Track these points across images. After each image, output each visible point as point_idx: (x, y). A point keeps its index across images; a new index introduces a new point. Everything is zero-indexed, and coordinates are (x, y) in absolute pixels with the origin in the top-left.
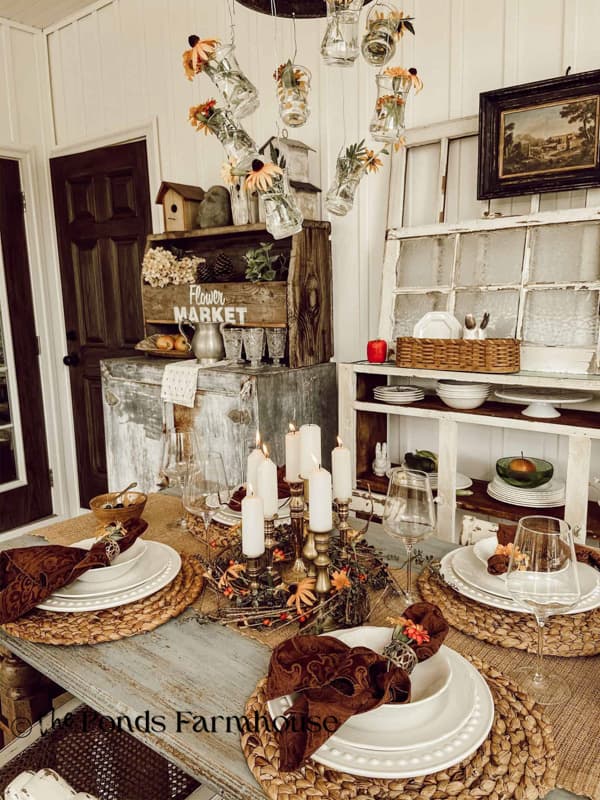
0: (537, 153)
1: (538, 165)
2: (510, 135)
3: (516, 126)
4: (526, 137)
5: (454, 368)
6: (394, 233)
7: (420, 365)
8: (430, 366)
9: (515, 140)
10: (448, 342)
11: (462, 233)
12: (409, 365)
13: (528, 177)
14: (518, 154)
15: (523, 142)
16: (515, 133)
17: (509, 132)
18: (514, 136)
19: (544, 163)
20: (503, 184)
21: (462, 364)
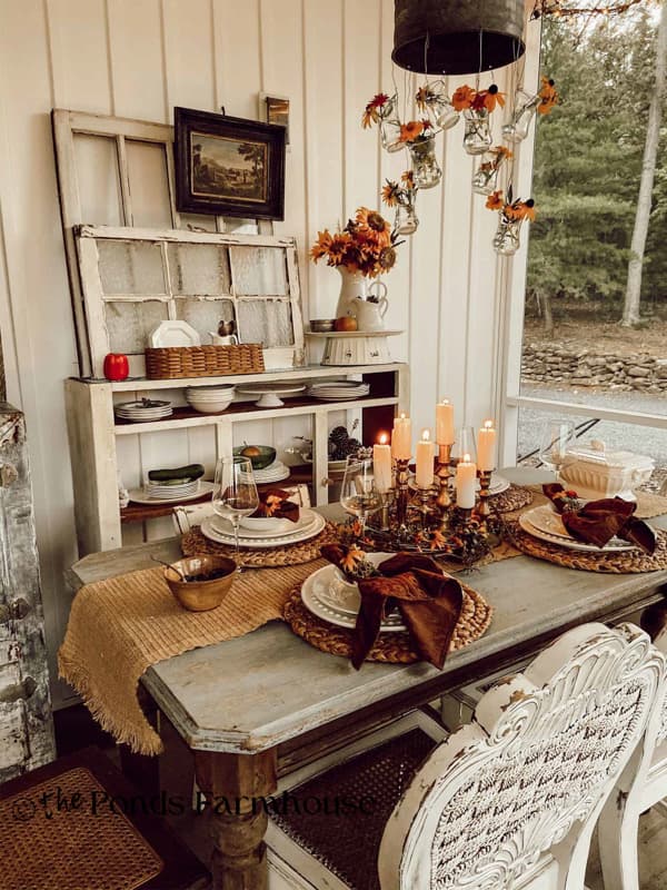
0: (221, 178)
1: (222, 190)
2: (198, 156)
3: (203, 148)
4: (212, 162)
5: (227, 372)
6: (90, 230)
7: (192, 375)
8: (202, 374)
9: (203, 163)
10: (194, 350)
11: (169, 242)
12: (181, 375)
13: (218, 199)
14: (206, 175)
15: (210, 166)
16: (203, 155)
17: (197, 152)
18: (202, 157)
19: (227, 190)
20: (196, 200)
21: (233, 368)
